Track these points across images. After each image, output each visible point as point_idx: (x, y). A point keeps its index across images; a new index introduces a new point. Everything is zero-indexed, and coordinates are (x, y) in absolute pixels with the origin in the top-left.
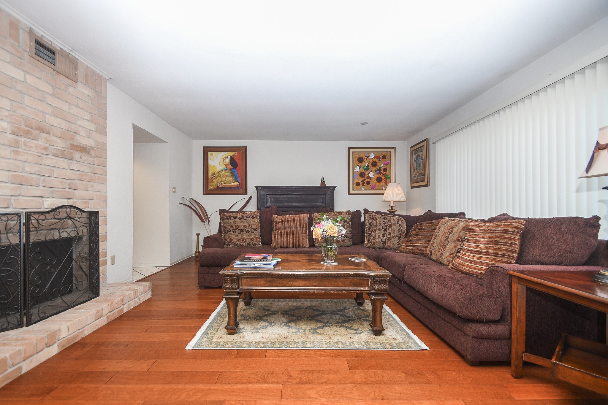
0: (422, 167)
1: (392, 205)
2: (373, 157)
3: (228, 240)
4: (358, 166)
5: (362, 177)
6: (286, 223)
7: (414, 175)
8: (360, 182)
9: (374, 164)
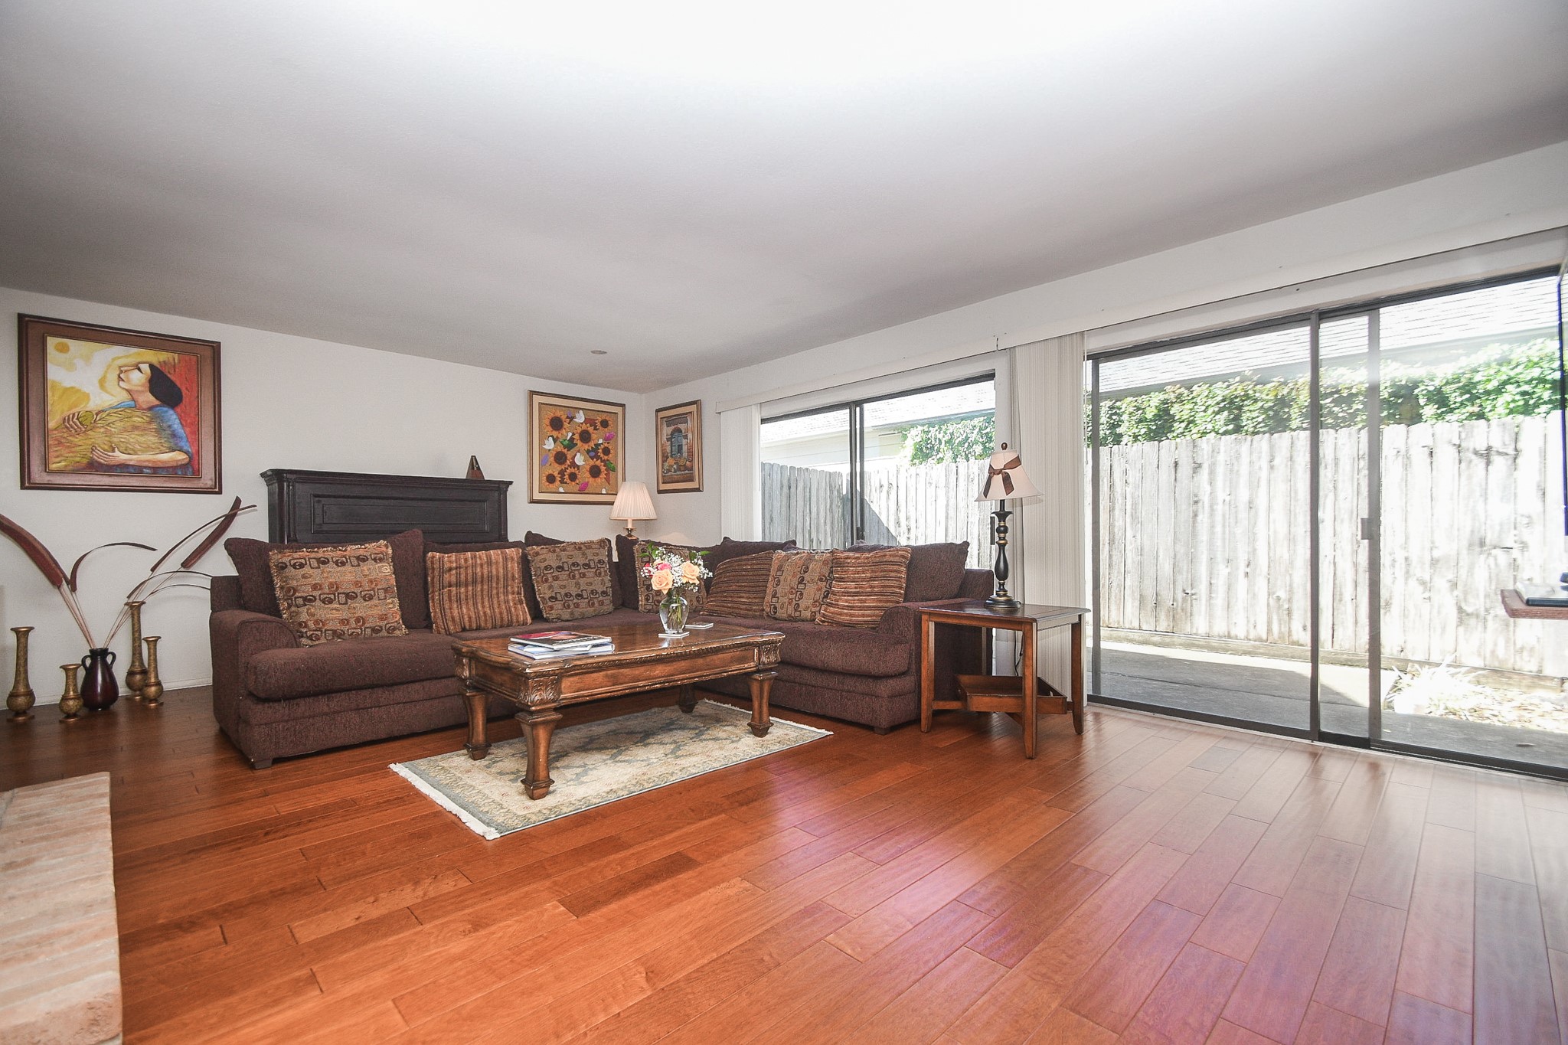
0: (685, 455)
1: (630, 526)
2: (582, 420)
3: (311, 624)
4: (552, 436)
5: (560, 464)
6: (470, 571)
7: (665, 468)
8: (556, 474)
9: (585, 437)
